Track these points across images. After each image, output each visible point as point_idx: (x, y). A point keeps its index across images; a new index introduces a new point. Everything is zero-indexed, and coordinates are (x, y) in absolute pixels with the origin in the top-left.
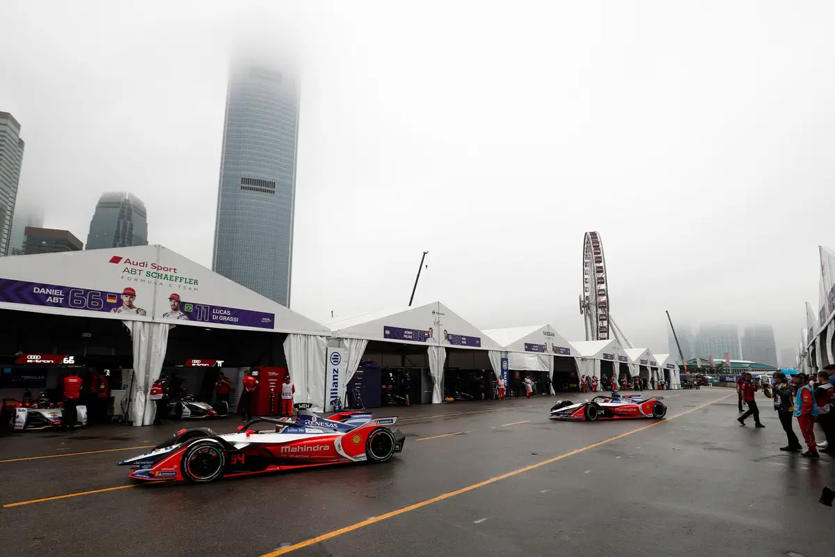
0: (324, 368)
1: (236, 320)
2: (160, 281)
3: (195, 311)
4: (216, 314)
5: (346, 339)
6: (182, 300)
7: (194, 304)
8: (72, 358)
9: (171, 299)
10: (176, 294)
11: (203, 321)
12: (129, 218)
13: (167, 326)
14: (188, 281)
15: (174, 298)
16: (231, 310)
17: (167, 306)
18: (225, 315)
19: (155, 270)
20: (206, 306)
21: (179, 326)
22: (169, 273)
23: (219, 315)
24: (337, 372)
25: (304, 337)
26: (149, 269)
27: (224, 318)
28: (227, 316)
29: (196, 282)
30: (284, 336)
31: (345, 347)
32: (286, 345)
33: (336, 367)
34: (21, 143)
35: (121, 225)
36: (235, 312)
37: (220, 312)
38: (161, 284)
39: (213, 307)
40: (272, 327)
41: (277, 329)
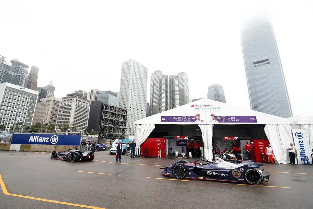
1: (238, 120)
2: (206, 110)
3: (221, 119)
4: (229, 119)
6: (215, 115)
7: (220, 117)
8: (187, 137)
9: (211, 116)
10: (213, 114)
11: (224, 122)
13: (212, 125)
14: (216, 108)
15: (212, 115)
16: (235, 117)
18: (233, 119)
19: (205, 107)
20: (225, 117)
21: (216, 125)
22: (209, 107)
23: (230, 119)
26: (203, 107)
27: (233, 120)
28: (234, 119)
29: (219, 108)
33: (301, 140)
36: (237, 118)
37: (230, 118)
38: (207, 111)
39: (227, 117)
40: (256, 122)
41: (259, 122)
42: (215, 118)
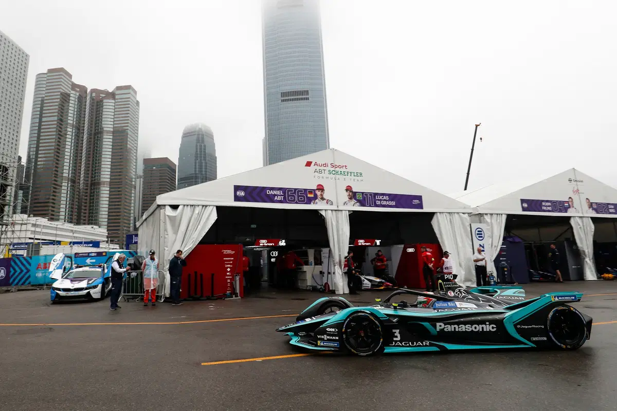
0: (471, 243)
1: (393, 203)
2: (338, 176)
3: (365, 198)
4: (378, 200)
5: (486, 214)
6: (354, 190)
7: (363, 193)
8: (284, 241)
9: (347, 190)
10: (349, 186)
11: (370, 206)
12: (203, 141)
13: (347, 212)
14: (355, 174)
15: (349, 189)
16: (389, 195)
17: (345, 196)
18: (385, 200)
19: (333, 169)
20: (371, 194)
21: (354, 211)
22: (341, 170)
23: (381, 200)
24: (483, 247)
25: (448, 215)
26: (329, 168)
27: (384, 203)
28: (386, 200)
29: (361, 174)
30: (431, 215)
31: (487, 222)
32: (434, 223)
33: (481, 243)
34: (138, 103)
35: (198, 147)
36: (393, 197)
37: (381, 197)
38: (339, 179)
39: (376, 194)
40: (422, 208)
41: (426, 209)
42: (353, 195)
